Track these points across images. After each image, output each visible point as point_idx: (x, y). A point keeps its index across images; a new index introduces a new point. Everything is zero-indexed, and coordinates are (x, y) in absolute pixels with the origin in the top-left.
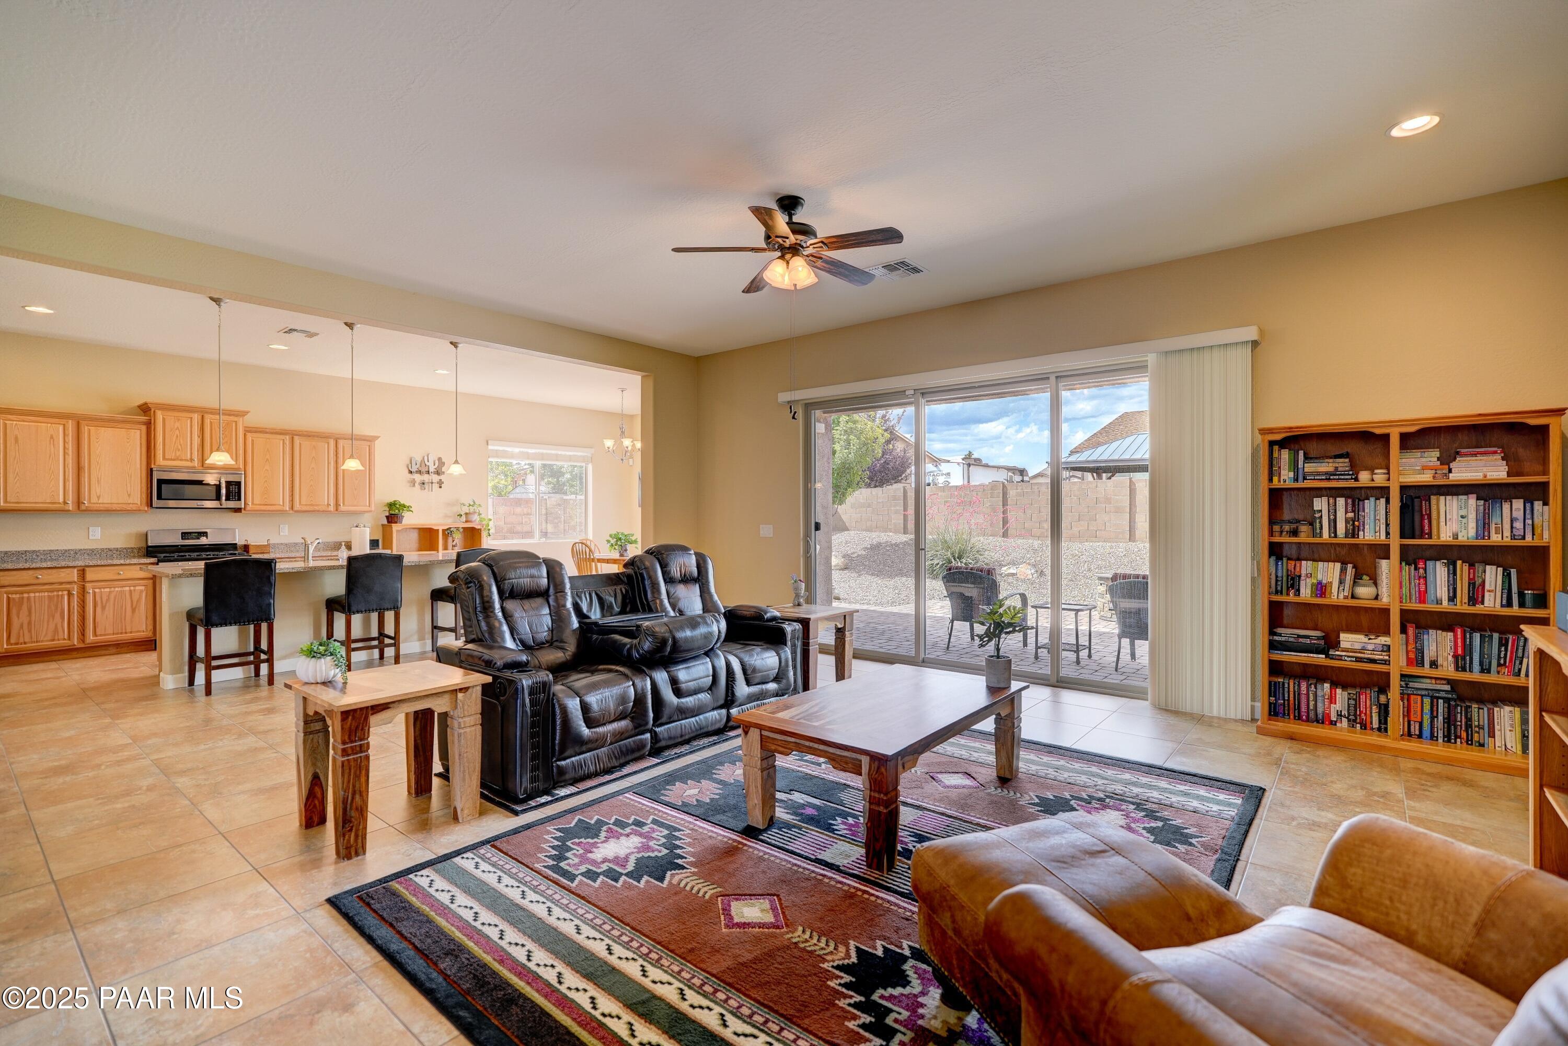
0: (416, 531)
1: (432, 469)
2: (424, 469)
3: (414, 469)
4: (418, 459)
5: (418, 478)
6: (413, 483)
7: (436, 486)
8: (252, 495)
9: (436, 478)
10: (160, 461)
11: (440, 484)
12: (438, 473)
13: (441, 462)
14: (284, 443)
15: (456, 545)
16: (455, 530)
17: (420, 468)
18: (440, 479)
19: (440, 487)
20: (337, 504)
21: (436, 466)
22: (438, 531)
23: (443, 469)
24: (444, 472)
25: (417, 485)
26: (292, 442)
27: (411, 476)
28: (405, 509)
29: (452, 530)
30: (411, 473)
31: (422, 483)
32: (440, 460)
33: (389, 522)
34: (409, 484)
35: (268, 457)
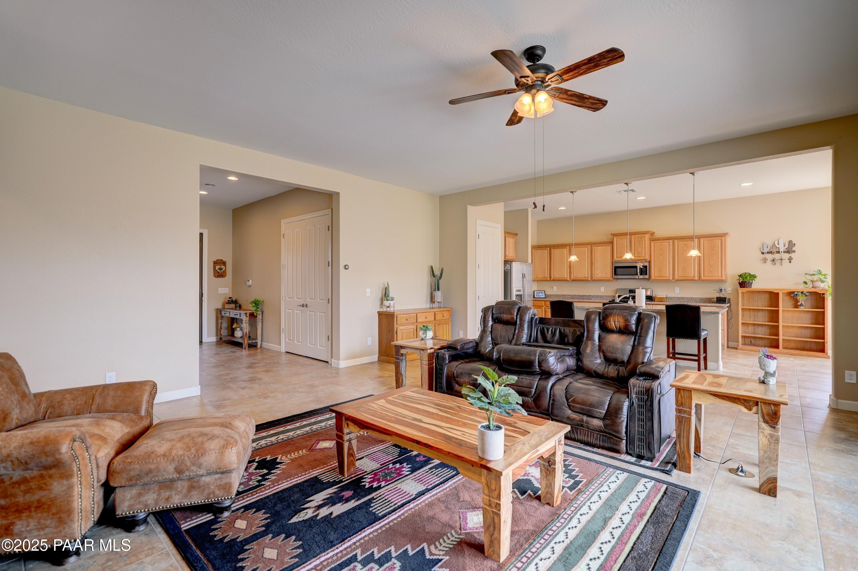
0: (767, 296)
1: (782, 249)
2: (774, 250)
3: (766, 250)
4: (770, 244)
5: (770, 257)
6: (765, 260)
7: (786, 262)
8: (654, 273)
9: (786, 256)
10: (615, 258)
11: (790, 259)
12: (788, 252)
13: (791, 243)
14: (669, 244)
15: (801, 305)
16: (800, 293)
17: (771, 250)
18: (790, 257)
19: (790, 262)
20: (700, 276)
21: (786, 247)
22: (778, 294)
23: (793, 249)
24: (794, 251)
25: (769, 262)
26: (674, 243)
27: (763, 256)
28: (752, 278)
29: (796, 293)
30: (763, 253)
31: (774, 260)
32: (790, 242)
33: (741, 287)
34: (762, 261)
35: (661, 252)
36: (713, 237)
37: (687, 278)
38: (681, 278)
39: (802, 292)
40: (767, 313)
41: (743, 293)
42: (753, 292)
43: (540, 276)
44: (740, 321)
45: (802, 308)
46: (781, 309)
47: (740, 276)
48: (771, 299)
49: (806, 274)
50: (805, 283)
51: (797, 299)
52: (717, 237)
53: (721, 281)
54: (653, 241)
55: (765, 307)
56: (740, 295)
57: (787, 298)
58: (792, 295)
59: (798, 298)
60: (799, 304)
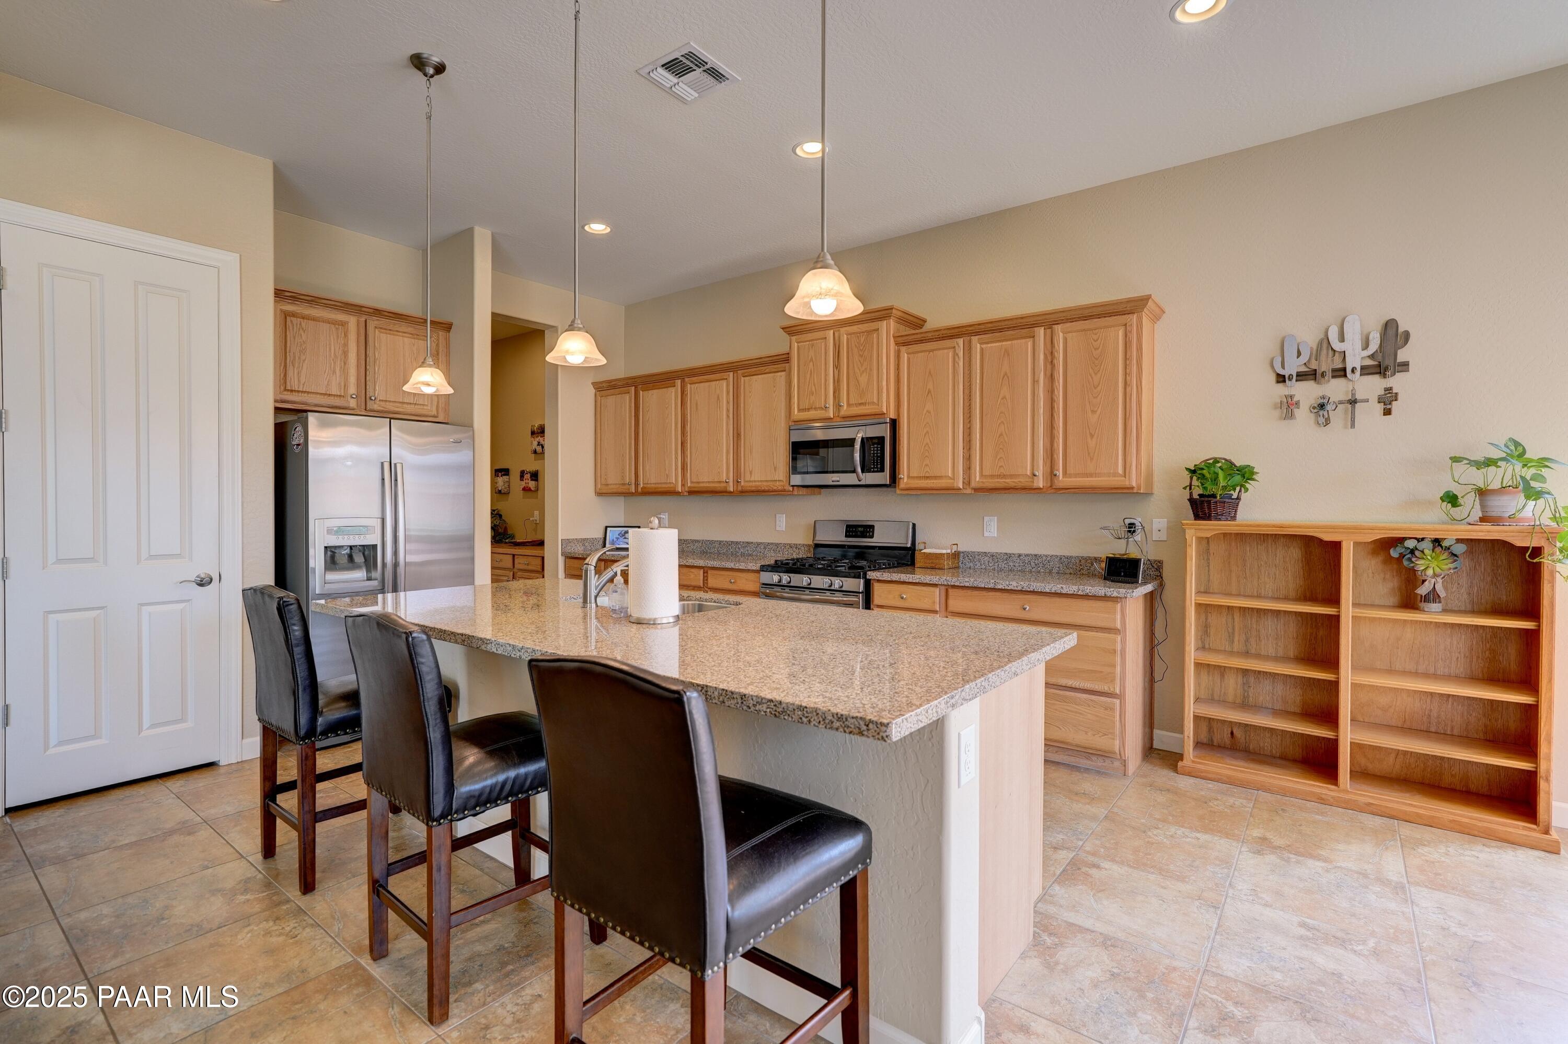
0: (1296, 553)
1: (1356, 358)
2: (1325, 365)
3: (1293, 366)
4: (1309, 338)
5: (1306, 392)
6: (1288, 407)
7: (1370, 412)
8: (908, 461)
9: (1372, 386)
10: (796, 414)
11: (1388, 401)
12: (1380, 368)
13: (1391, 332)
14: (956, 355)
15: (1432, 597)
16: (1426, 546)
17: (1314, 365)
18: (1389, 390)
19: (1387, 412)
20: (1052, 475)
21: (1374, 347)
22: (1336, 546)
23: (1402, 356)
24: (1405, 366)
25: (1303, 414)
26: (968, 349)
27: (1281, 390)
28: (1238, 478)
29: (1410, 544)
30: (1281, 379)
31: (1322, 406)
32: (1390, 327)
33: (1197, 517)
34: (1277, 413)
35: (930, 386)
36: (1099, 316)
37: (1010, 482)
38: (990, 483)
39: (1437, 542)
40: (1292, 627)
41: (1205, 542)
42: (1243, 537)
43: (613, 479)
44: (1191, 654)
45: (1432, 614)
46: (1347, 611)
47: (1193, 472)
48: (1307, 561)
49: (1456, 460)
50: (1452, 499)
51: (1413, 571)
52: (1111, 314)
53: (1124, 493)
54: (905, 344)
55: (1286, 599)
56: (1192, 552)
57: (1373, 564)
58: (1394, 553)
59: (1420, 565)
60: (1423, 590)
